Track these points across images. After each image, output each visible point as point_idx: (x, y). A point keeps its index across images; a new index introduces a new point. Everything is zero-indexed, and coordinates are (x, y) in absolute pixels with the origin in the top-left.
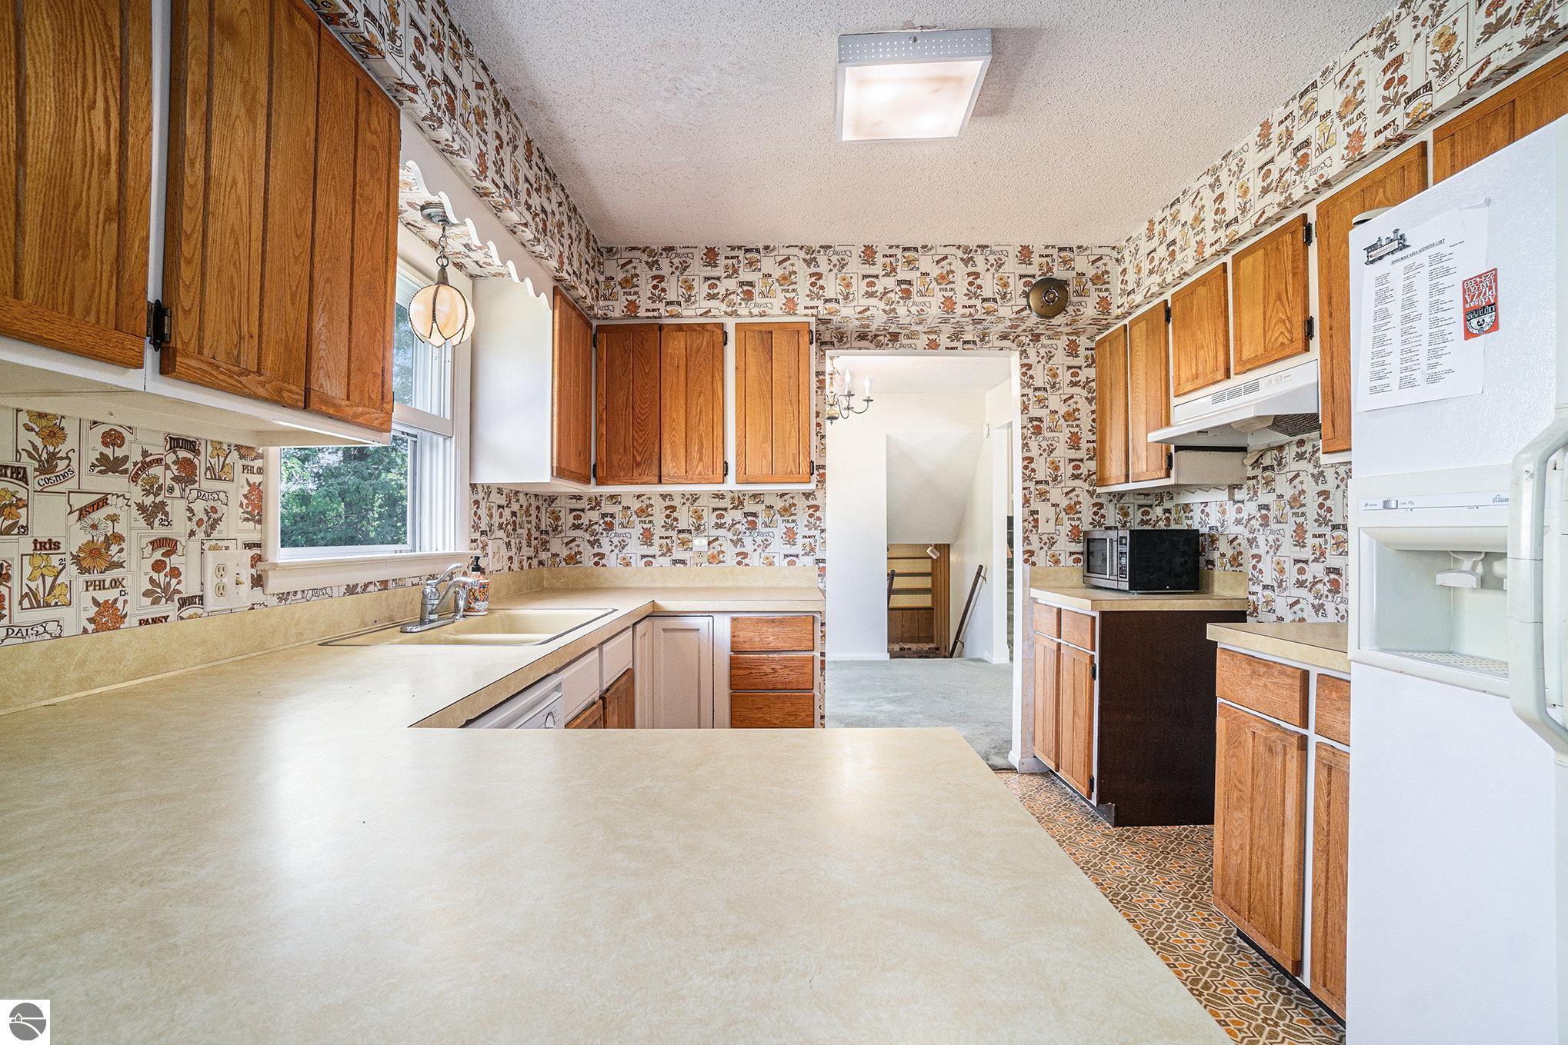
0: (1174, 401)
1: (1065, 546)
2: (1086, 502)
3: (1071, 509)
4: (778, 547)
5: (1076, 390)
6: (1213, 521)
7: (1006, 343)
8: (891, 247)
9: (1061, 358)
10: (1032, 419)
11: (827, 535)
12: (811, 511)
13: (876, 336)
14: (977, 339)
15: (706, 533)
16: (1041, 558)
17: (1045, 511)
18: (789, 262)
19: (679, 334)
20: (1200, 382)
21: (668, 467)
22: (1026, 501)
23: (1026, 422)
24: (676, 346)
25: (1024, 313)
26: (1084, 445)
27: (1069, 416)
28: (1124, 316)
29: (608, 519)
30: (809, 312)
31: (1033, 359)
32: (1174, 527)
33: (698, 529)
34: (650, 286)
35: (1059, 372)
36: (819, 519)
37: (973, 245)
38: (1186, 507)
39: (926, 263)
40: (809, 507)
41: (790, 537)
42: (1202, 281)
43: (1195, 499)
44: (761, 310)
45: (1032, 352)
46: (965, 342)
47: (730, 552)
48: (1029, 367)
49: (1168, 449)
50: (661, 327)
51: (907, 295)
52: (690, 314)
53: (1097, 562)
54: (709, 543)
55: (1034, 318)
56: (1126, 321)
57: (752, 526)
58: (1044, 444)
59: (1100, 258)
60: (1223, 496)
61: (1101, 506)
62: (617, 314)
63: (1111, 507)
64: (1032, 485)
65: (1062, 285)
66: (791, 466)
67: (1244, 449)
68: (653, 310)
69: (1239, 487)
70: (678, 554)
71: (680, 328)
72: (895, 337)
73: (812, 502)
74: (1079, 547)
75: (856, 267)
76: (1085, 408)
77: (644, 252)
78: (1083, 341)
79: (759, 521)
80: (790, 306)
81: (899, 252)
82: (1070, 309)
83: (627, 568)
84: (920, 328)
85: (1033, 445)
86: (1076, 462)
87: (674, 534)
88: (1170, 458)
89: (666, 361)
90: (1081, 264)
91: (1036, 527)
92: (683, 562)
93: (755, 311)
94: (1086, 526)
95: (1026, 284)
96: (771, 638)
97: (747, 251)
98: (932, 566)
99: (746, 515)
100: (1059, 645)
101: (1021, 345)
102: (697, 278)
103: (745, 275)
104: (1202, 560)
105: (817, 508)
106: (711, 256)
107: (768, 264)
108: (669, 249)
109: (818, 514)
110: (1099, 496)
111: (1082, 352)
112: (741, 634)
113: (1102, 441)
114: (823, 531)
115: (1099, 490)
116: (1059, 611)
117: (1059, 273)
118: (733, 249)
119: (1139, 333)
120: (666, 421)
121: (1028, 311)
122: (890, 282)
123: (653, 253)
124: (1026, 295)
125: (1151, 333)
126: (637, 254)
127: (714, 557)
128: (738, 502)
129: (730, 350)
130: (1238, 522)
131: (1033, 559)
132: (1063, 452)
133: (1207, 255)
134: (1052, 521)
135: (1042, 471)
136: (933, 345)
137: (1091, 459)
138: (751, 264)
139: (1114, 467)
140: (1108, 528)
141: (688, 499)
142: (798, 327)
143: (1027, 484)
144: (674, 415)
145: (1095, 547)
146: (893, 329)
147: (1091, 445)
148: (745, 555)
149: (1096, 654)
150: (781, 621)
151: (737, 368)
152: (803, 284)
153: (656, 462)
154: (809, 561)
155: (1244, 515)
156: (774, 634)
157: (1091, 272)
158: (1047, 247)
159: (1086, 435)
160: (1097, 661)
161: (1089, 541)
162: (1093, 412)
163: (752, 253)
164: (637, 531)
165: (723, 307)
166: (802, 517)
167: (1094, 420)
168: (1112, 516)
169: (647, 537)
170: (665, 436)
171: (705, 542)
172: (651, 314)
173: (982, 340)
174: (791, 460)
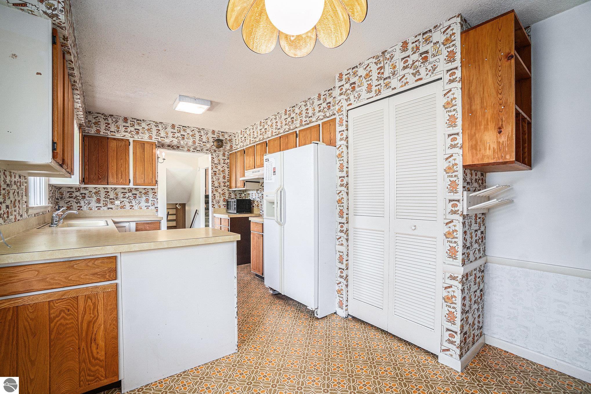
0: (245, 171)
1: (222, 203)
2: (227, 192)
3: (223, 194)
4: (143, 204)
5: (225, 165)
6: (254, 198)
7: (208, 152)
8: (179, 125)
9: (221, 157)
10: (214, 171)
11: (158, 200)
12: (153, 193)
13: (173, 146)
14: (200, 150)
15: (119, 200)
16: (216, 206)
17: (217, 194)
18: (150, 125)
19: (114, 141)
20: (250, 168)
21: (110, 180)
22: (212, 192)
23: (213, 172)
24: (113, 145)
25: (212, 147)
26: (226, 178)
27: (223, 171)
28: (236, 150)
29: (83, 195)
30: (156, 140)
31: (214, 156)
32: (246, 198)
33: (117, 198)
34: (105, 126)
35: (221, 160)
36: (156, 196)
37: (201, 128)
38: (249, 194)
39: (188, 131)
40: (153, 192)
41: (147, 201)
42: (250, 147)
43: (250, 192)
44: (141, 137)
45: (214, 154)
46: (197, 150)
47: (128, 205)
48: (213, 158)
49: (244, 182)
50: (108, 138)
51: (183, 138)
52: (118, 136)
53: (229, 207)
54: (121, 202)
55: (215, 148)
56: (236, 151)
57: (135, 198)
58: (217, 178)
59: (231, 136)
60: (255, 192)
61: (230, 193)
62: (93, 132)
63: (233, 193)
64: (214, 188)
65: (221, 141)
66: (150, 181)
67: (259, 182)
68: (106, 133)
69: (258, 190)
70: (110, 206)
71: (114, 139)
72: (178, 147)
73: (154, 191)
74: (225, 203)
75: (169, 129)
76: (227, 170)
77: (102, 115)
78: (226, 153)
79: (137, 196)
80: (150, 137)
81: (181, 127)
82: (223, 147)
83: (91, 211)
84: (185, 146)
85: (214, 178)
86: (224, 183)
87: (108, 200)
88: (244, 183)
89: (110, 150)
90: (226, 136)
91: (215, 198)
92: (111, 208)
93: (140, 137)
94: (227, 198)
95: (213, 139)
96: (148, 228)
97: (137, 120)
98: (176, 211)
99: (133, 194)
100: (221, 227)
101: (211, 152)
102: (121, 126)
103: (137, 127)
104: (252, 206)
105: (155, 193)
106: (126, 120)
107: (144, 125)
108: (112, 116)
109: (156, 194)
110: (230, 191)
111: (226, 156)
112: (139, 227)
113: (230, 178)
114: (157, 199)
115: (230, 189)
116: (221, 218)
117: (221, 138)
118: (133, 119)
119: (239, 154)
120: (110, 166)
121: (214, 146)
122: (179, 135)
123: (105, 116)
124: (214, 142)
125: (241, 155)
126: (100, 115)
127: (122, 207)
128: (130, 190)
129: (131, 148)
130: (258, 198)
131: (214, 206)
132: (221, 180)
133: (251, 143)
134: (219, 197)
135: (216, 185)
136: (189, 150)
137: (228, 182)
138: (138, 124)
139: (233, 185)
140: (232, 199)
141: (113, 189)
142: (153, 143)
143: (213, 188)
144: (113, 165)
145: (229, 203)
146: (178, 145)
147: (228, 178)
148: (133, 206)
149: (229, 227)
150: (150, 223)
151: (133, 153)
152: (154, 132)
153: (106, 178)
154: (153, 207)
155: (259, 196)
156: (148, 227)
157: (228, 138)
158: (218, 131)
159: (227, 176)
160: (229, 229)
161: (228, 202)
162: (228, 170)
163: (139, 121)
164: (95, 198)
165: (130, 135)
166: (151, 195)
167: (229, 173)
168: (233, 196)
169: (98, 201)
170: (110, 171)
171: (119, 202)
172: (105, 134)
173: (202, 150)
174: (150, 180)
